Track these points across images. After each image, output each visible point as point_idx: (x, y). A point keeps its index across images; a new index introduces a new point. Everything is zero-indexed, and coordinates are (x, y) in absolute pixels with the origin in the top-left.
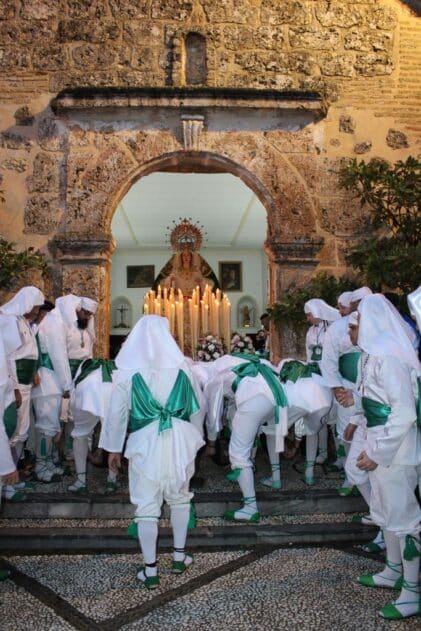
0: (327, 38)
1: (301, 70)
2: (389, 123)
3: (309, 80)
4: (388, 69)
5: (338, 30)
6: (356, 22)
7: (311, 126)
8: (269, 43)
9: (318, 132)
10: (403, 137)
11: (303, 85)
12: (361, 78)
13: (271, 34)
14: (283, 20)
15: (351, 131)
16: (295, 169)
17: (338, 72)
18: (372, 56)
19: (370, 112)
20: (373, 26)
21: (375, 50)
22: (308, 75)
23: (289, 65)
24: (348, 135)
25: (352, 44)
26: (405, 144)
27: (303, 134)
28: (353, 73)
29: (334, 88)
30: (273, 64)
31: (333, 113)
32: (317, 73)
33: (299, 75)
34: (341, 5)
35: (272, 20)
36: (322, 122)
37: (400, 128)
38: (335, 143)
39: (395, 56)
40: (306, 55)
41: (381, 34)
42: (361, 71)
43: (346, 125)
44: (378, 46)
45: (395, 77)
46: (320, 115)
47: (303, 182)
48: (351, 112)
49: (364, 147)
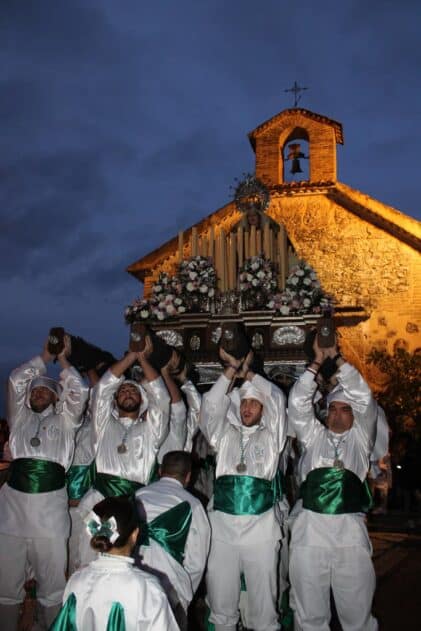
0: (371, 273)
1: (356, 292)
2: (407, 319)
3: (361, 297)
4: (407, 288)
5: (378, 268)
6: (387, 262)
7: (362, 324)
8: (339, 278)
9: (365, 327)
10: (415, 326)
11: (358, 301)
12: (391, 294)
13: (340, 273)
14: (347, 265)
15: (385, 325)
16: (352, 348)
17: (378, 291)
18: (397, 281)
19: (395, 314)
20: (398, 264)
21: (399, 278)
22: (360, 294)
23: (350, 290)
24: (383, 327)
25: (386, 275)
26: (417, 330)
27: (357, 328)
28: (386, 292)
29: (375, 300)
30: (341, 290)
31: (374, 315)
32: (365, 292)
33: (356, 295)
34: (380, 255)
35: (340, 266)
36: (368, 322)
37: (414, 321)
38: (375, 332)
39: (411, 280)
40: (359, 283)
41: (402, 268)
42: (391, 290)
43: (382, 321)
44: (400, 275)
45: (411, 292)
46: (365, 318)
47: (357, 355)
48: (385, 314)
49: (392, 334)
